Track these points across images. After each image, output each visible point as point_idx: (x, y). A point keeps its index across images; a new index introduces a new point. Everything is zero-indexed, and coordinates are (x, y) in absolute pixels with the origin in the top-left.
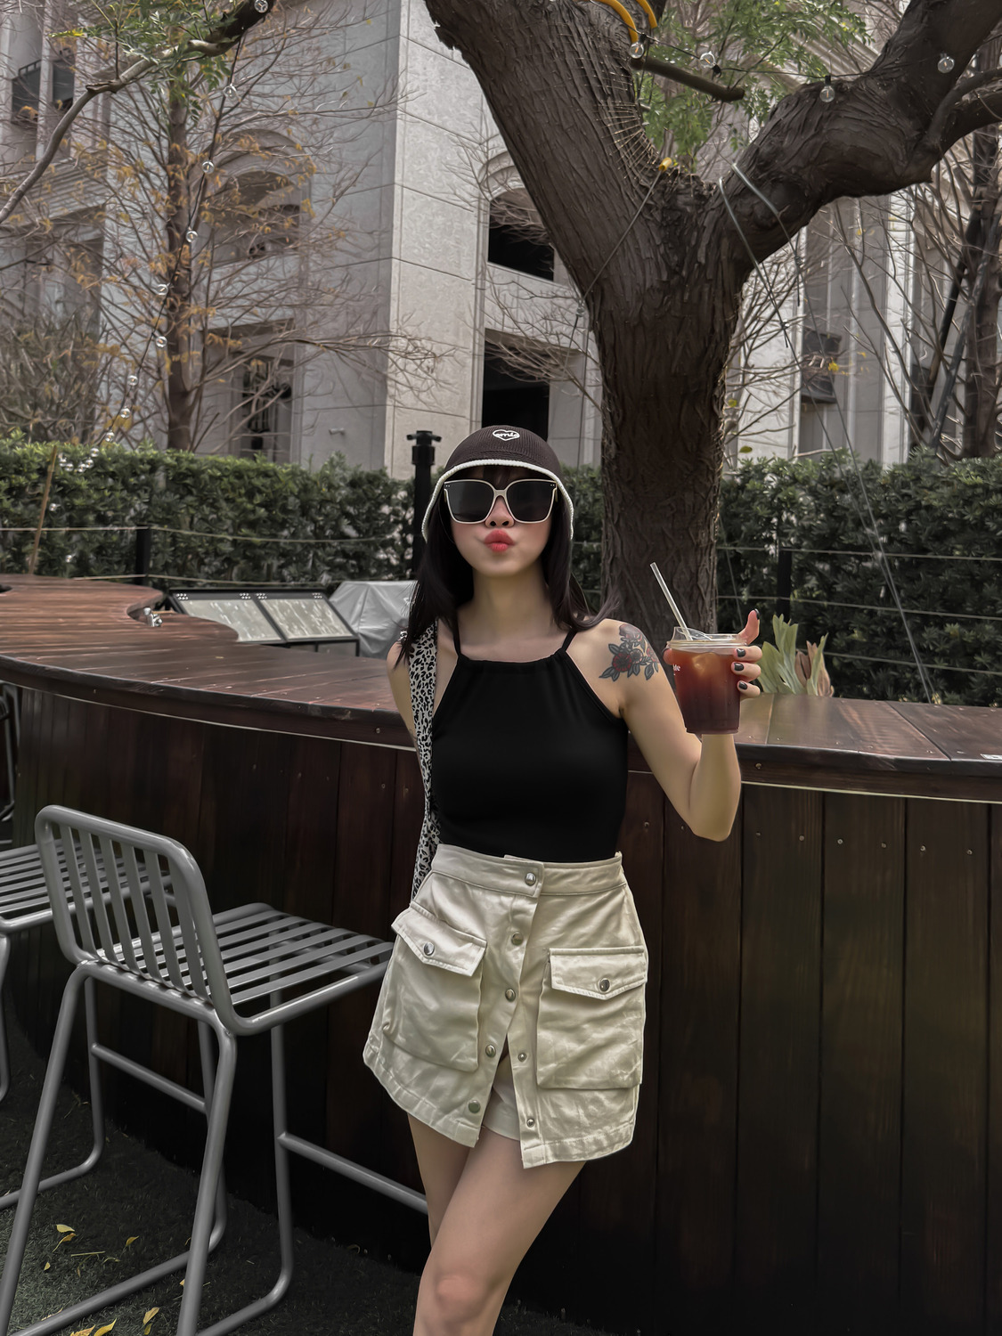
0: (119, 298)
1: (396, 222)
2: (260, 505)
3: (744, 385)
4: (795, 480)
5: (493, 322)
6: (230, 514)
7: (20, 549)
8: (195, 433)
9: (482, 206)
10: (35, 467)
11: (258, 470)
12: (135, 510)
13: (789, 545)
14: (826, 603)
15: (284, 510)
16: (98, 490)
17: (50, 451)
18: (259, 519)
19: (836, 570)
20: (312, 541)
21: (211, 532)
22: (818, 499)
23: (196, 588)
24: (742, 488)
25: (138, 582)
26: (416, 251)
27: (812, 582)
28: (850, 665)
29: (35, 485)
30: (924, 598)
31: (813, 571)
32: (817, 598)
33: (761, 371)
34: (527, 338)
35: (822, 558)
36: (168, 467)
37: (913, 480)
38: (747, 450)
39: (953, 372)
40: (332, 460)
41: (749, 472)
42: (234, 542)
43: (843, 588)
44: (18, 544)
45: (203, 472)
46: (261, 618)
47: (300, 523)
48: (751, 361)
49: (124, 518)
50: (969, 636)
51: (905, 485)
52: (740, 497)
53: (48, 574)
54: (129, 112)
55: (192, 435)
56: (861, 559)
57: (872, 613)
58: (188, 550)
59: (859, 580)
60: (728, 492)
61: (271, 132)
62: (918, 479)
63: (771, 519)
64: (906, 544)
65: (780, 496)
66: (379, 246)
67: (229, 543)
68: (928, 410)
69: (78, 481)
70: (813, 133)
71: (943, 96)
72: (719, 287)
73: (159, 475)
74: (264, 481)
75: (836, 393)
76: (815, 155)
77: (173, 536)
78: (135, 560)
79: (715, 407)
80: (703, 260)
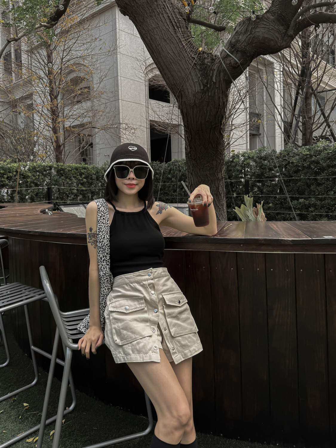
1: (120, 88)
2: (84, 178)
3: (231, 130)
4: (249, 158)
6: (75, 181)
7: (12, 196)
9: (146, 80)
10: (14, 170)
11: (82, 167)
12: (46, 182)
13: (248, 178)
14: (260, 196)
15: (91, 179)
16: (34, 176)
17: (18, 165)
18: (84, 182)
19: (263, 185)
20: (101, 188)
21: (70, 187)
22: (257, 163)
23: (66, 204)
24: (232, 161)
25: (49, 203)
26: (126, 97)
27: (256, 189)
29: (15, 176)
30: (292, 192)
31: (256, 186)
35: (259, 182)
36: (55, 168)
37: (287, 155)
38: (233, 151)
39: (298, 120)
40: (105, 163)
41: (234, 156)
43: (266, 190)
44: (12, 194)
45: (66, 169)
47: (97, 183)
48: (233, 123)
49: (43, 184)
50: (307, 202)
51: (284, 156)
52: (232, 164)
53: (22, 202)
55: (63, 158)
56: (271, 181)
57: (275, 198)
58: (64, 193)
59: (271, 187)
62: (289, 154)
63: (242, 171)
64: (285, 175)
65: (245, 163)
66: (115, 96)
67: (76, 190)
68: (291, 132)
69: (28, 174)
70: (249, 33)
71: (293, 17)
72: (221, 90)
73: (53, 171)
74: (85, 170)
75: (261, 132)
76: (250, 41)
77: (59, 189)
78: (48, 196)
79: (221, 132)
80: (215, 81)
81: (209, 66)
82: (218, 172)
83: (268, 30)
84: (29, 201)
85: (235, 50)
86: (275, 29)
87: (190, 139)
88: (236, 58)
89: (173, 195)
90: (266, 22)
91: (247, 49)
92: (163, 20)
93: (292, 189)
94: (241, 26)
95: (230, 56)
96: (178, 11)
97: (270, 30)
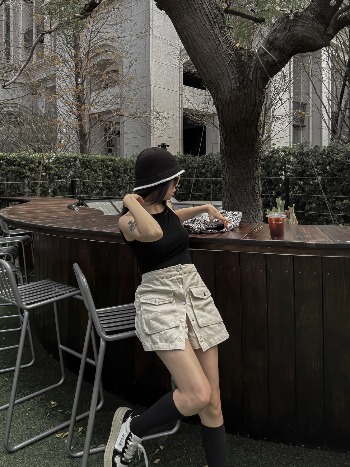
0: (61, 104)
1: (151, 73)
2: (110, 171)
3: (272, 122)
4: (290, 153)
5: (185, 105)
6: (101, 174)
7: (34, 188)
8: (89, 148)
9: (180, 66)
10: (37, 161)
11: (109, 159)
12: (70, 174)
13: (289, 176)
14: (302, 195)
15: (119, 172)
16: (57, 167)
17: (41, 156)
18: (110, 175)
19: (305, 183)
20: (128, 182)
21: (95, 180)
22: (298, 159)
23: (92, 198)
24: (272, 157)
25: (73, 197)
26: (158, 83)
27: (297, 188)
28: (311, 215)
29: (38, 167)
30: (336, 192)
31: (297, 184)
32: (299, 193)
33: (278, 117)
34: (197, 110)
35: (300, 180)
36: (80, 159)
37: (331, 151)
38: (274, 144)
39: (344, 113)
40: (134, 155)
41: (274, 152)
42: (103, 183)
43: (307, 189)
44: (33, 187)
45: (91, 161)
46: (113, 207)
47: (124, 176)
48: (275, 114)
49: (67, 177)
51: (328, 153)
52: (271, 160)
53: (43, 196)
54: (60, 42)
55: (88, 149)
56: (314, 179)
57: (318, 198)
58: (88, 186)
59: (313, 186)
60: (267, 159)
61: (107, 45)
62: (333, 151)
63: (282, 167)
64: (329, 173)
65: (285, 159)
66: (146, 82)
67: (101, 184)
69: (51, 165)
70: (287, 31)
71: (333, 15)
72: (258, 87)
73: (77, 162)
74: (111, 163)
75: (306, 123)
76: (289, 39)
77: (83, 182)
78: (71, 191)
79: (258, 129)
80: (251, 78)
81: (246, 63)
82: (254, 171)
83: (307, 28)
84: (51, 194)
85: (273, 47)
86: (314, 28)
87: (225, 136)
88: (274, 56)
89: (207, 192)
90: (305, 20)
91: (286, 47)
92: (200, 16)
93: (336, 189)
94: (279, 23)
95: (268, 54)
96: (215, 6)
97: (309, 28)
